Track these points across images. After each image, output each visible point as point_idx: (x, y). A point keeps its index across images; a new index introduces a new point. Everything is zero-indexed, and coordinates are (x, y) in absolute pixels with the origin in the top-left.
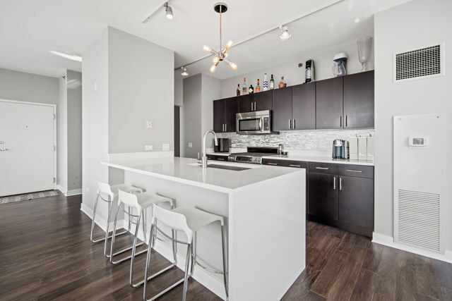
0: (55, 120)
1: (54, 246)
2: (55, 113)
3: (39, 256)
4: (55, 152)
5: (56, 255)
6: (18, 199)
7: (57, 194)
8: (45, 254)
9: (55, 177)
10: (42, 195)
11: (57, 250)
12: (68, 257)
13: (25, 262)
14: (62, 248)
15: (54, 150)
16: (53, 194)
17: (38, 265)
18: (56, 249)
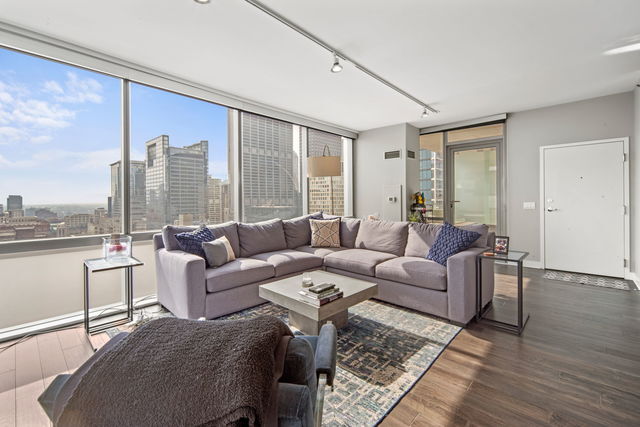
0: (627, 163)
1: (591, 374)
2: (627, 152)
3: (562, 374)
4: (627, 217)
5: (587, 390)
6: (567, 278)
7: (628, 288)
8: (573, 377)
9: (628, 259)
10: (601, 282)
11: (593, 383)
12: (604, 408)
13: (543, 371)
14: (602, 386)
15: (625, 213)
16: (620, 285)
17: (556, 387)
18: (593, 380)
